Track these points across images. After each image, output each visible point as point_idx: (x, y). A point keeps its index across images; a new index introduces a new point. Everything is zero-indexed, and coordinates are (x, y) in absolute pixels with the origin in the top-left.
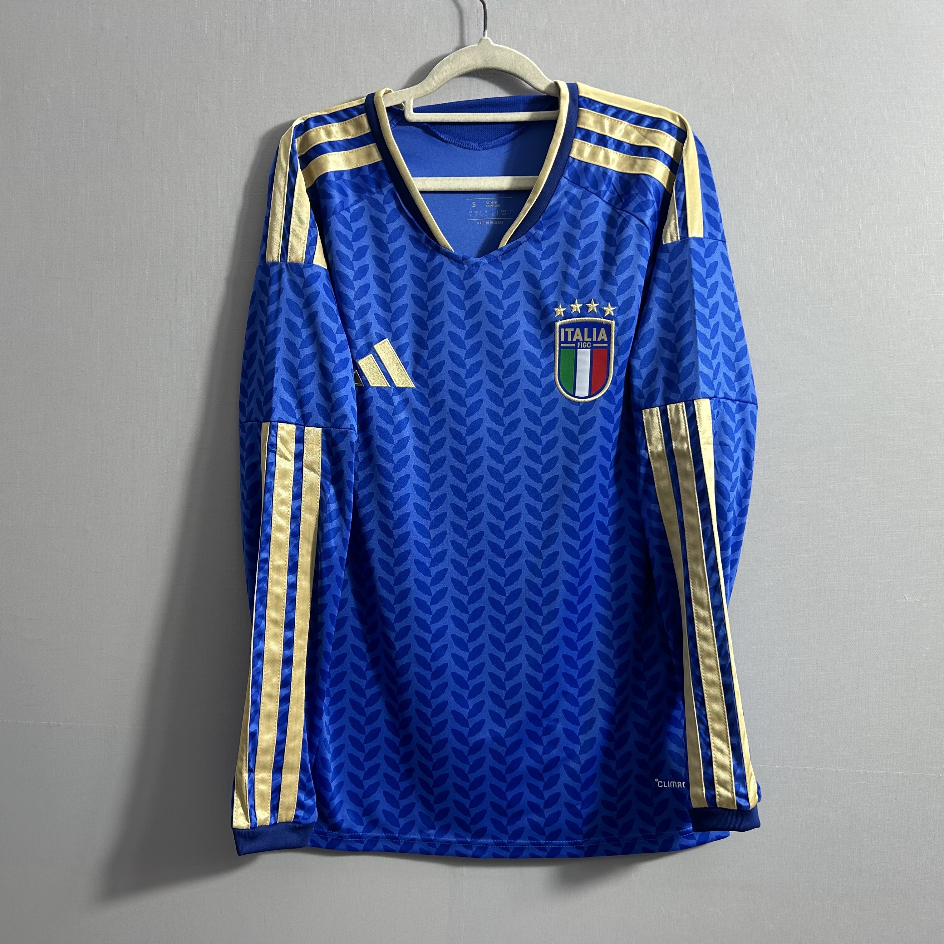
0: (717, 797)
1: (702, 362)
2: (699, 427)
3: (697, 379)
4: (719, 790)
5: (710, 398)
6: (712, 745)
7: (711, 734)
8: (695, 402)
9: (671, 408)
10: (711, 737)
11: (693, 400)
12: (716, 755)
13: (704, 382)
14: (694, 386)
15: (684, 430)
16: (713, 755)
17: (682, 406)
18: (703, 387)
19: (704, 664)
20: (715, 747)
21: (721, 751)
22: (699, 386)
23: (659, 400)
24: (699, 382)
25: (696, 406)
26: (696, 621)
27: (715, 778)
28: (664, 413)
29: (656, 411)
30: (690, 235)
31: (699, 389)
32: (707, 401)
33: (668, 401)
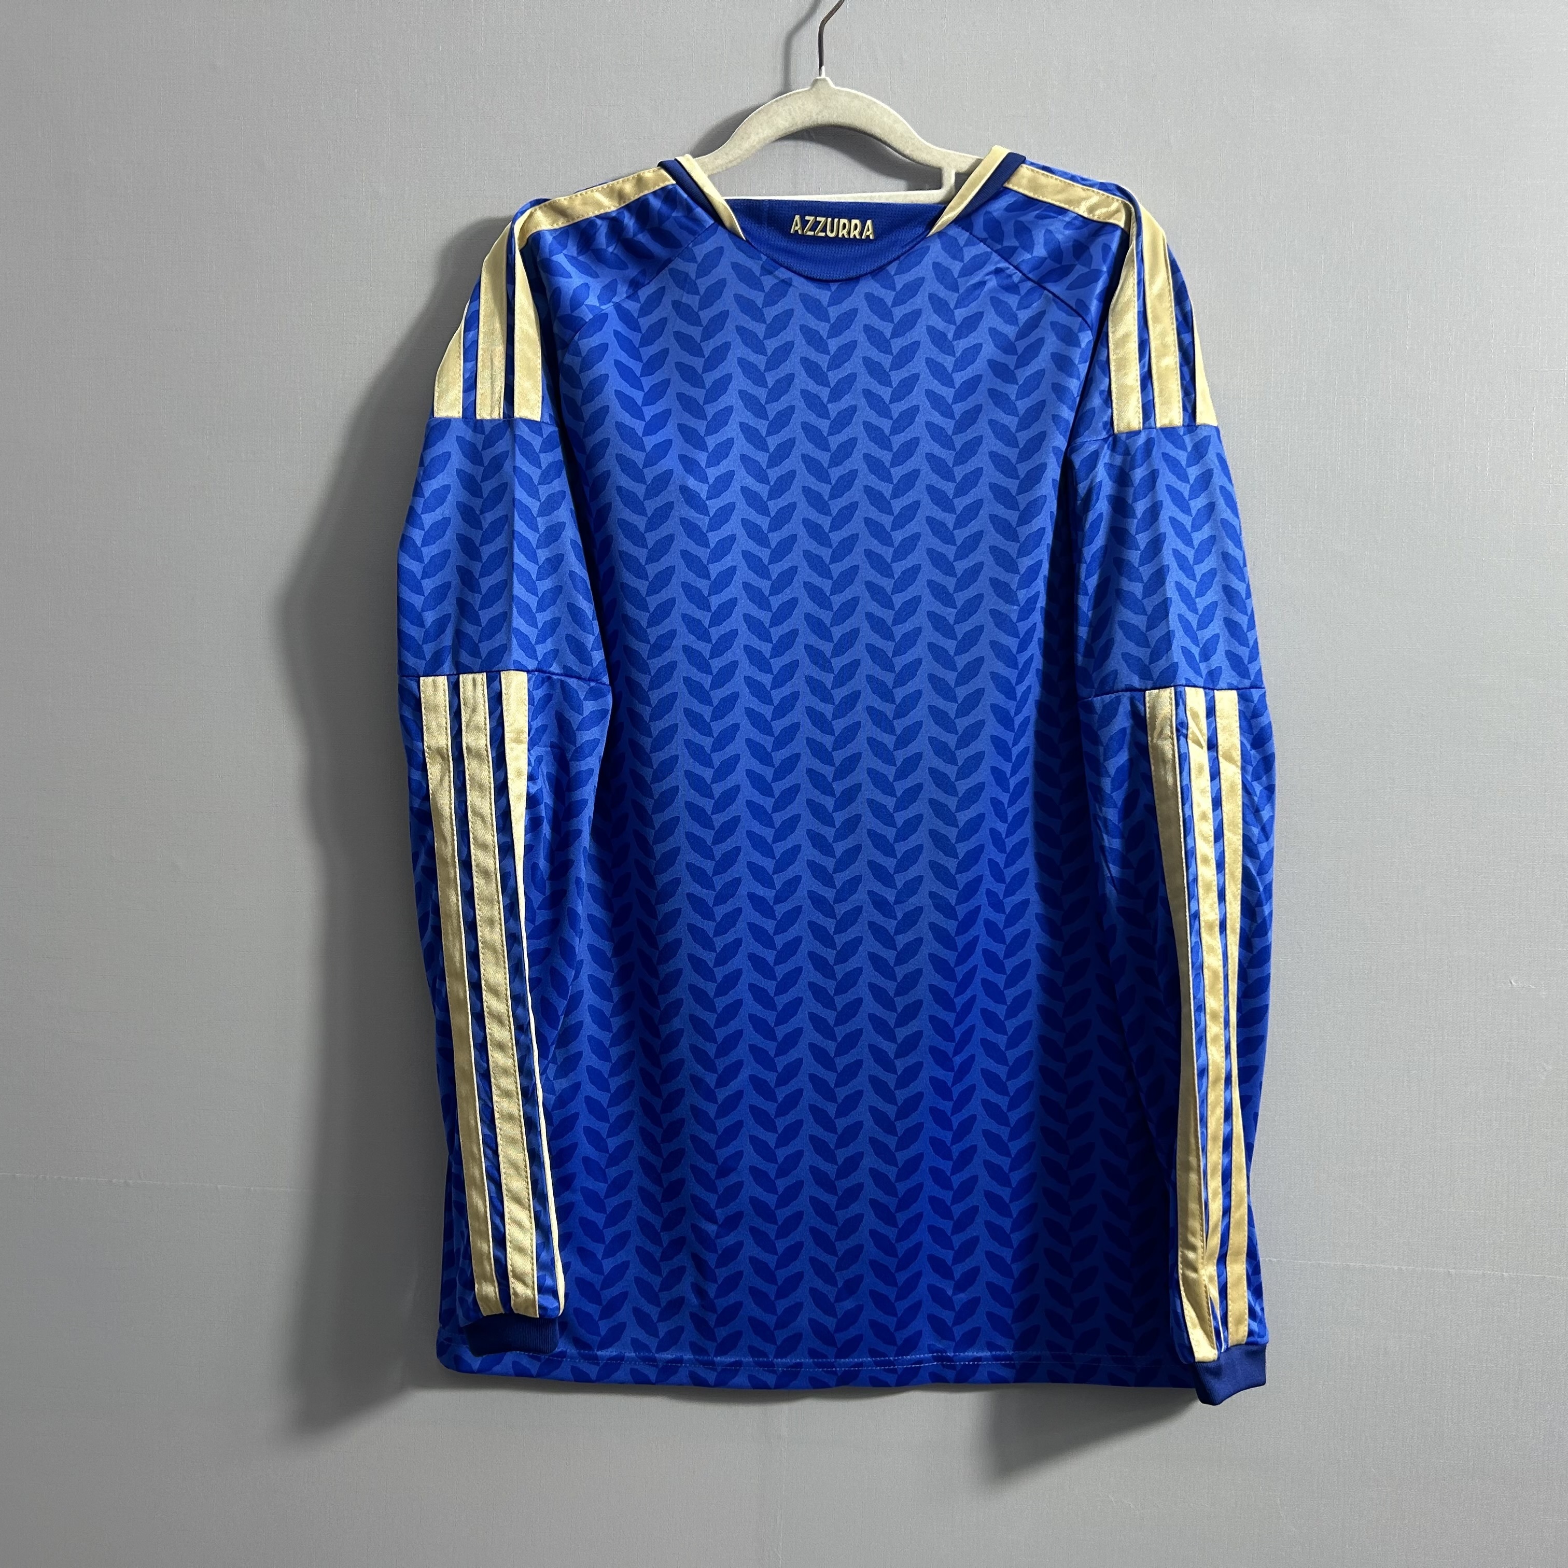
0: (512, 1297)
1: (519, 613)
2: (505, 714)
3: (509, 639)
4: (516, 1286)
5: (528, 672)
6: (507, 1216)
7: (505, 1198)
8: (503, 674)
9: (466, 680)
10: (506, 1204)
11: (499, 672)
12: (511, 1231)
13: (520, 645)
14: (504, 649)
15: (482, 717)
16: (507, 1232)
17: (481, 678)
18: (517, 653)
19: (499, 1087)
20: (510, 1218)
21: (520, 1225)
22: (510, 650)
23: (447, 666)
24: (511, 645)
25: (503, 681)
26: (487, 1020)
27: (509, 1268)
28: (455, 688)
29: (442, 681)
30: (517, 415)
31: (510, 655)
32: (523, 676)
33: (461, 669)
